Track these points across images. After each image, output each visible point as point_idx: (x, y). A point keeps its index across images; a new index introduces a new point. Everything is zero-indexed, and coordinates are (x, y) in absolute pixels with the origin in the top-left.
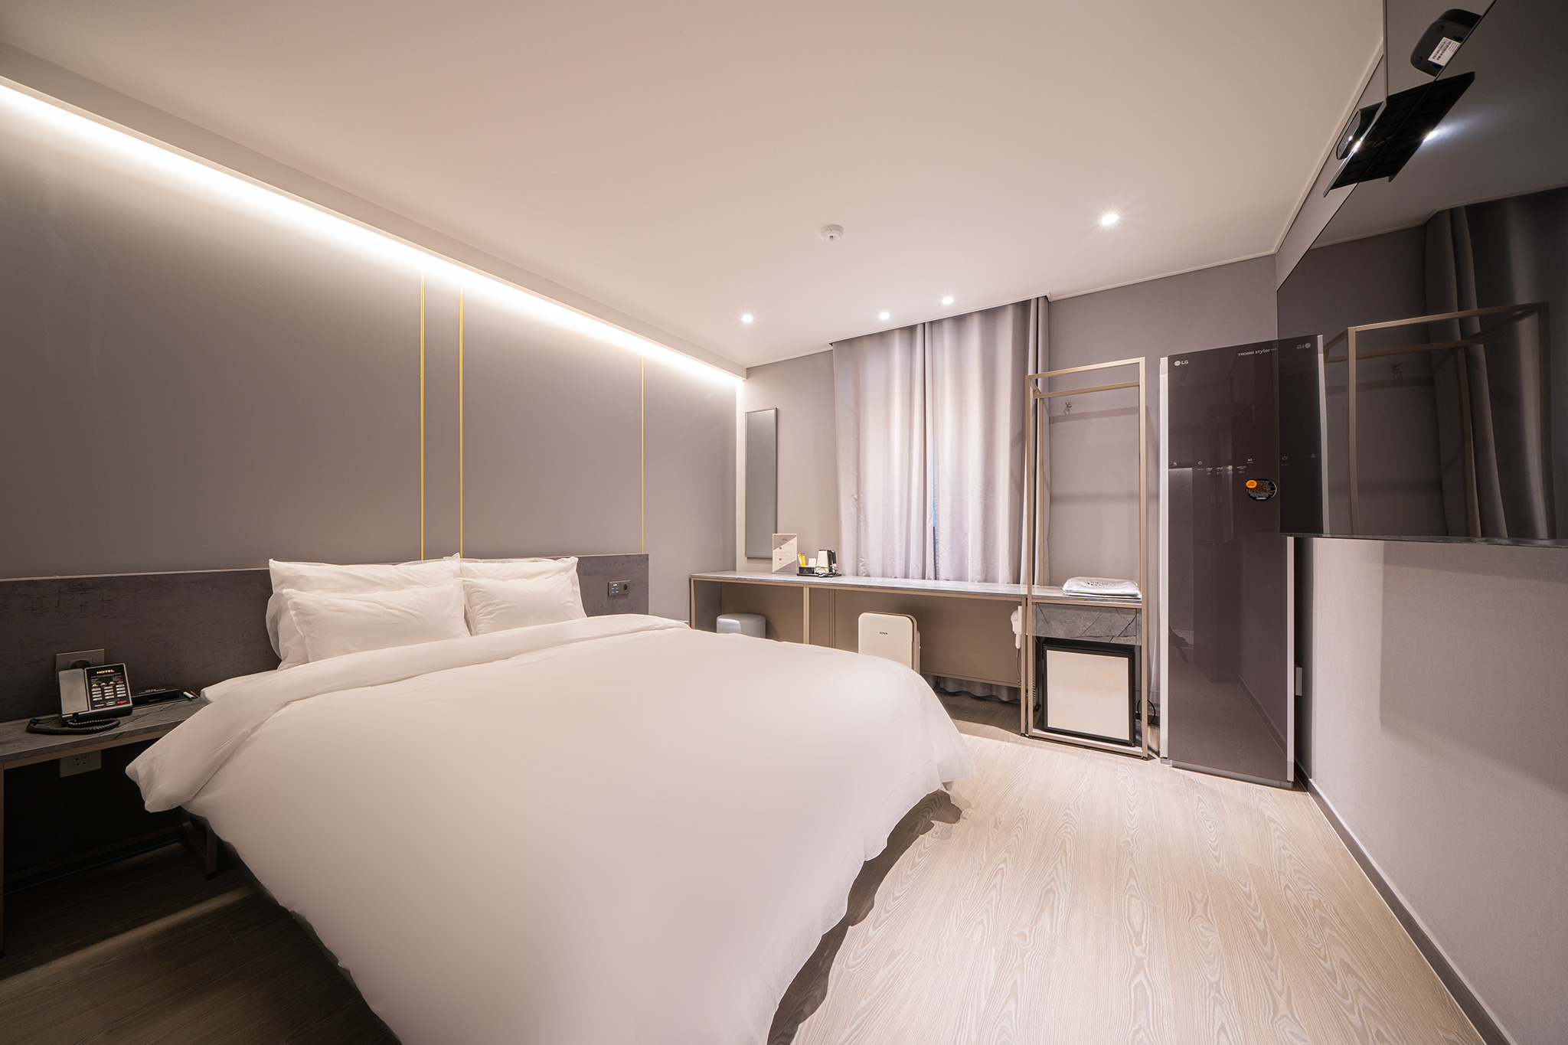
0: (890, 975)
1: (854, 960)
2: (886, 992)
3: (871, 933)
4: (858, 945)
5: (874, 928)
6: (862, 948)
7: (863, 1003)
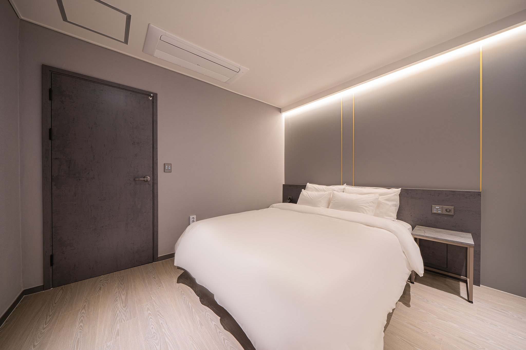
0: (196, 321)
1: (207, 314)
2: (192, 317)
3: (214, 323)
4: (212, 317)
5: (215, 325)
6: (210, 318)
7: (194, 310)
